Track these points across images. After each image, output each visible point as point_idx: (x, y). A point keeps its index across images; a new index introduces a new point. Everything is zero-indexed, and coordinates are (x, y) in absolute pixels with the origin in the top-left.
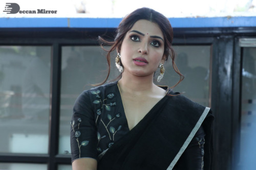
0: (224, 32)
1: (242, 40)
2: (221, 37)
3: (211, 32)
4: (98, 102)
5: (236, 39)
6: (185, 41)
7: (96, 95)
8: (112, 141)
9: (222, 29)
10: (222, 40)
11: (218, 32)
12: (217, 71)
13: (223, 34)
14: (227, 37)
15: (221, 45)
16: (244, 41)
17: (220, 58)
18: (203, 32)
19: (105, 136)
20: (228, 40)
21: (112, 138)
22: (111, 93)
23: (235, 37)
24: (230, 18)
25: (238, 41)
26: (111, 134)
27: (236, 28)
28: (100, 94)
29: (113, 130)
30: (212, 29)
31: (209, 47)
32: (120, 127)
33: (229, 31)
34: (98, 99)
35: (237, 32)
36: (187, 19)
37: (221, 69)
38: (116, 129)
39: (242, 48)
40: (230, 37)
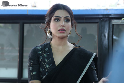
0: (104, 17)
1: (113, 21)
2: (103, 19)
3: (98, 17)
4: (41, 52)
5: (110, 20)
6: (85, 21)
7: (39, 49)
8: (47, 72)
9: (103, 15)
10: (103, 20)
11: (101, 17)
12: (101, 36)
13: (103, 18)
14: (106, 19)
15: (103, 23)
16: (114, 21)
17: (102, 30)
18: (94, 17)
19: (44, 69)
20: (106, 21)
21: (47, 70)
22: (47, 48)
23: (110, 19)
24: (107, 10)
25: (111, 21)
26: (47, 68)
27: (110, 15)
28: (41, 49)
29: (48, 66)
30: (98, 15)
31: (97, 24)
32: (51, 64)
33: (106, 16)
34: (40, 51)
35: (111, 16)
36: (86, 10)
37: (103, 35)
38: (49, 66)
39: (113, 25)
40: (107, 19)
